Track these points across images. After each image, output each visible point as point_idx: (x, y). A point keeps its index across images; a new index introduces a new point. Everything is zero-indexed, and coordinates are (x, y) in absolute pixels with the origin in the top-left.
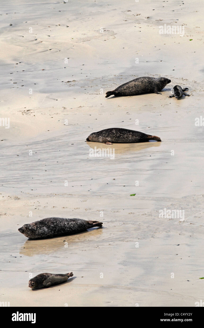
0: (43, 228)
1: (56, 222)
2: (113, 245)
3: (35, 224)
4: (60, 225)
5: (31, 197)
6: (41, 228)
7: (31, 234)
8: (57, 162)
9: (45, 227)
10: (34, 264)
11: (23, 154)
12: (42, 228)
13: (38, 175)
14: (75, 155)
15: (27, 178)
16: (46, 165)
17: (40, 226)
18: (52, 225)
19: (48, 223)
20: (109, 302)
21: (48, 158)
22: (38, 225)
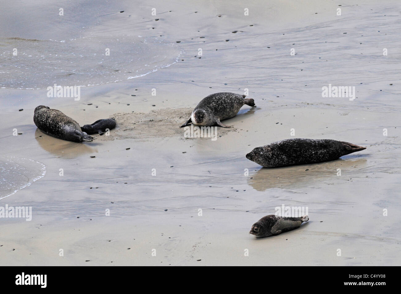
0: (282, 157)
1: (300, 151)
2: (372, 178)
3: (271, 148)
4: (304, 155)
5: (275, 107)
6: (278, 155)
7: (263, 161)
8: (320, 58)
9: (284, 156)
10: (260, 202)
11: (276, 45)
12: (280, 156)
13: (290, 76)
14: (346, 48)
15: (274, 80)
16: (303, 62)
17: (278, 153)
18: (294, 155)
19: (289, 151)
20: (350, 258)
21: (309, 53)
22: (275, 151)
